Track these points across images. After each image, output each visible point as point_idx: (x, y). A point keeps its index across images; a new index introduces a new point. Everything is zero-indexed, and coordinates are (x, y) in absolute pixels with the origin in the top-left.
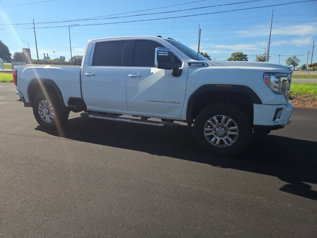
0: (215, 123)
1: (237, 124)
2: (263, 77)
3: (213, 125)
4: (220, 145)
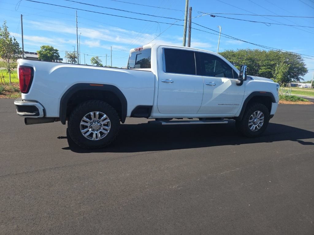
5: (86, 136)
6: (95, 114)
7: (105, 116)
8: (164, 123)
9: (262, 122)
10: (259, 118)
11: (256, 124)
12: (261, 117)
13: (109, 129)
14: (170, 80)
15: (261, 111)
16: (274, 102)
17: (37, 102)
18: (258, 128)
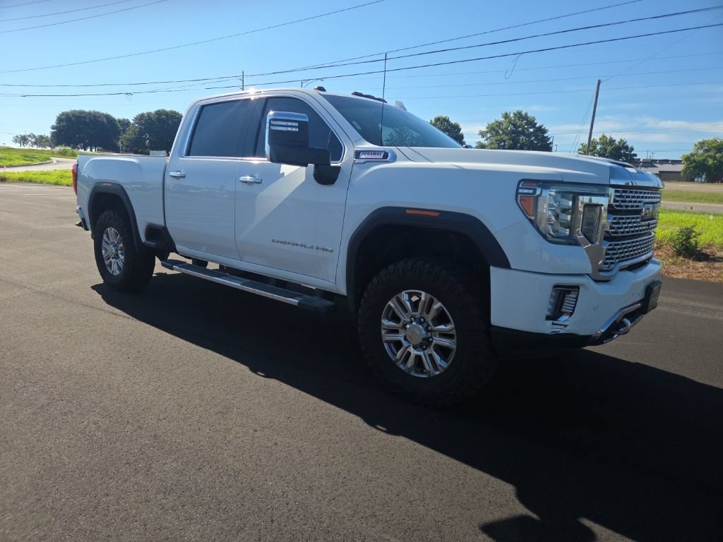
0: (405, 310)
1: (453, 319)
2: (517, 193)
3: (401, 316)
4: (416, 372)
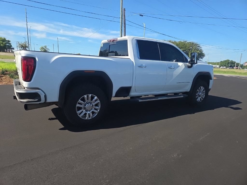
5: (80, 116)
6: (88, 96)
7: (96, 98)
8: (140, 101)
9: (204, 95)
10: (202, 92)
11: (200, 96)
12: (203, 91)
13: (99, 109)
14: (144, 65)
15: (203, 86)
16: (211, 79)
17: (39, 89)
18: (202, 99)
